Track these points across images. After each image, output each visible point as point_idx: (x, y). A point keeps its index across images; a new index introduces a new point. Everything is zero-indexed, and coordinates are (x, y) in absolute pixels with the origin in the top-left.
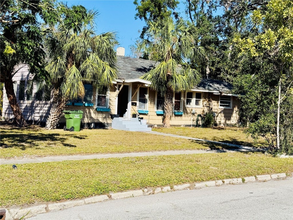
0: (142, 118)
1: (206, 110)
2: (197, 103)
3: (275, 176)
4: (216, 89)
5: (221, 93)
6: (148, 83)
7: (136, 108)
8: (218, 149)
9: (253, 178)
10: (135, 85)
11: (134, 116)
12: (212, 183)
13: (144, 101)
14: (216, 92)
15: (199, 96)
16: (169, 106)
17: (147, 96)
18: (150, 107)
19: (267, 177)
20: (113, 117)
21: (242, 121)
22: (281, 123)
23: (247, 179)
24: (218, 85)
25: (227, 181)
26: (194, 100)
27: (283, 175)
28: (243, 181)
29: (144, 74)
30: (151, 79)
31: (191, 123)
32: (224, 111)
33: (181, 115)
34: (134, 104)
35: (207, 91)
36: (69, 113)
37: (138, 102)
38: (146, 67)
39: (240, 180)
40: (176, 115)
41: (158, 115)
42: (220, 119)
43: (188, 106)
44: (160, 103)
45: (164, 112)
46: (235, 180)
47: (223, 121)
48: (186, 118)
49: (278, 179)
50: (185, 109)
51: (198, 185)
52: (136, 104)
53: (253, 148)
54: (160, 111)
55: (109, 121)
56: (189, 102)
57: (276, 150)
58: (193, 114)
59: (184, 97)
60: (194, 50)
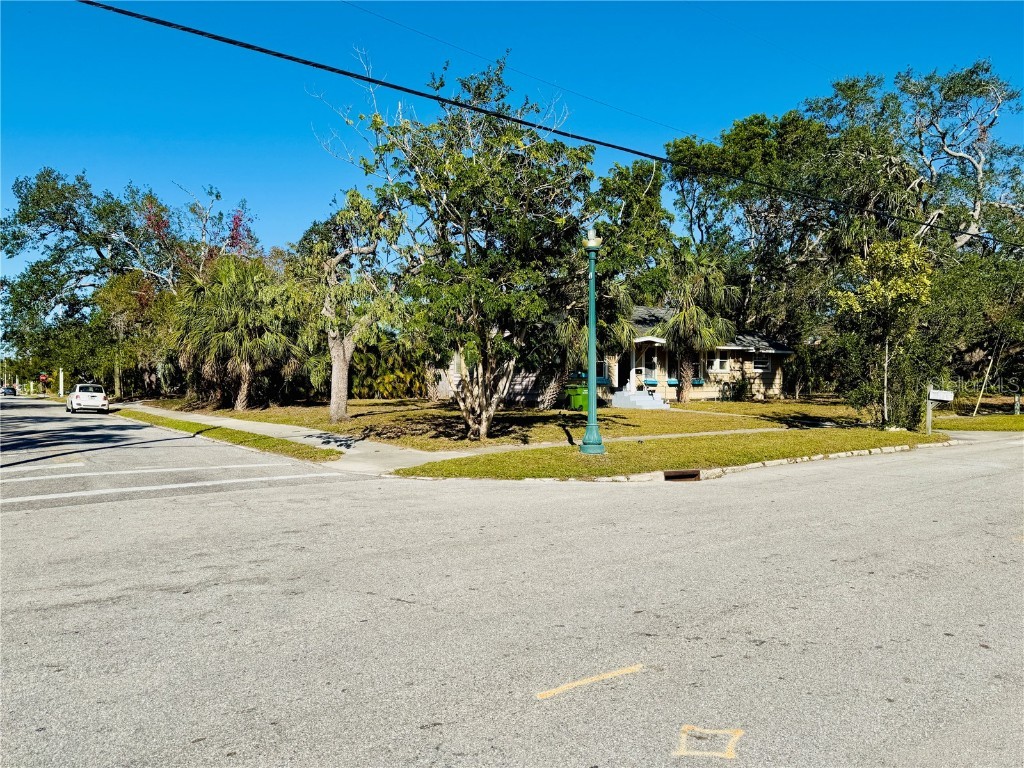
0: (654, 391)
1: (738, 375)
2: (722, 366)
3: (898, 448)
4: (751, 343)
5: (758, 349)
6: (660, 341)
7: (642, 378)
8: (797, 427)
9: (878, 450)
10: (640, 346)
11: (640, 388)
12: (842, 454)
13: (651, 366)
14: (752, 350)
15: (724, 355)
16: (688, 373)
17: (655, 359)
18: (659, 375)
19: (891, 449)
20: (613, 390)
21: (788, 389)
22: (889, 389)
23: (873, 450)
24: (752, 338)
25: (855, 452)
26: (717, 362)
27: (906, 447)
28: (870, 452)
29: (650, 330)
30: (662, 336)
31: (716, 395)
32: (762, 377)
33: (701, 385)
34: (639, 372)
35: (740, 348)
36: (576, 388)
37: (643, 369)
38: (643, 316)
39: (867, 452)
40: (694, 385)
41: (670, 385)
42: (757, 387)
43: (710, 371)
44: (673, 368)
45: (680, 381)
46: (862, 452)
47: (762, 390)
48: (710, 389)
49: (903, 451)
50: (706, 376)
51: (831, 456)
52: (641, 371)
53: (840, 423)
54: (674, 380)
55: (610, 397)
56: (711, 364)
57: (884, 422)
58: (719, 382)
59: (704, 358)
60: (725, 292)
